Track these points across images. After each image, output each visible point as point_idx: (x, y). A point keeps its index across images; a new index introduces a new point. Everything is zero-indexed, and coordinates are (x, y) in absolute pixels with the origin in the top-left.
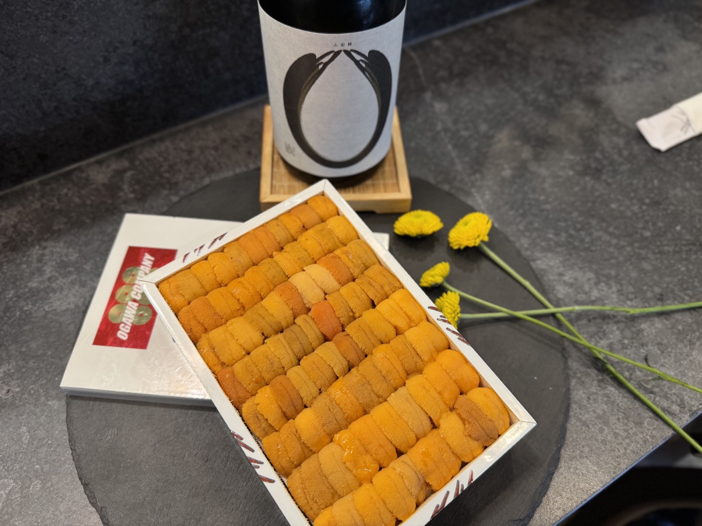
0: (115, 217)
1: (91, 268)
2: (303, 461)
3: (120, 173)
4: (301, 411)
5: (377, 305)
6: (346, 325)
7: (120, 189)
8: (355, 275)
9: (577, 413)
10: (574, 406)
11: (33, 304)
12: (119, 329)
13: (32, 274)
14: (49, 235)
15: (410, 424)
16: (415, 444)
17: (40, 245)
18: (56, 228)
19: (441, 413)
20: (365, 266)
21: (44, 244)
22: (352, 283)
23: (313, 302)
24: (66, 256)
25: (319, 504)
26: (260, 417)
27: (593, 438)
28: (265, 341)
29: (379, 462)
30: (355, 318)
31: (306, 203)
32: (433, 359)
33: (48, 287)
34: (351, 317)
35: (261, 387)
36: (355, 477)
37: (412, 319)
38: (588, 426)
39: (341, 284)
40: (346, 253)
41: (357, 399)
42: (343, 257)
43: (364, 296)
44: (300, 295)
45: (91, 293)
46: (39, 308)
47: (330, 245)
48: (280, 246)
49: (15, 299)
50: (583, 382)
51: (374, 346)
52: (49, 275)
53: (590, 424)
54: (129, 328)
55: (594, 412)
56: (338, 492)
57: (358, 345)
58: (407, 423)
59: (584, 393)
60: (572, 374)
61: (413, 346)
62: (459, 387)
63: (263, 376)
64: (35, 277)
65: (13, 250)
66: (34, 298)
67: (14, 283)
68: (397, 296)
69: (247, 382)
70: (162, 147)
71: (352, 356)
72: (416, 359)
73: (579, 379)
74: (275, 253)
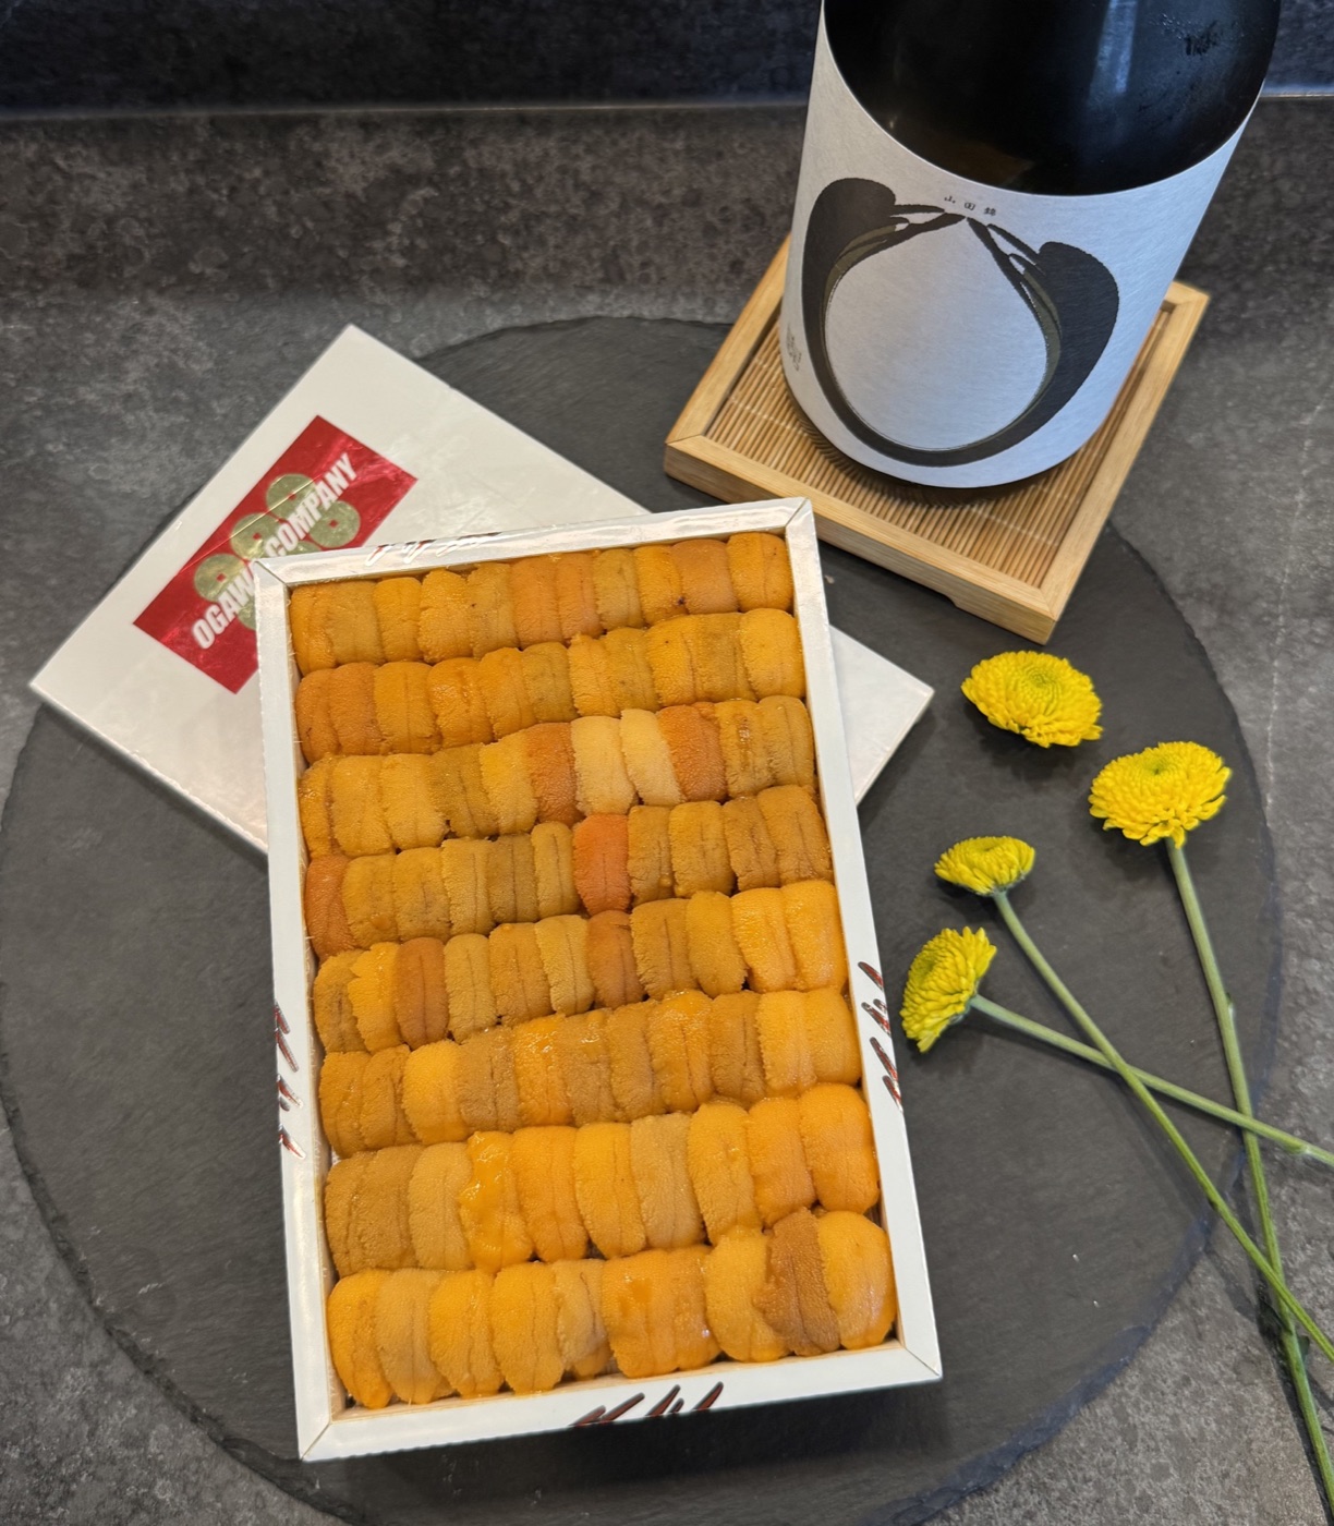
0: (335, 304)
1: (225, 416)
2: (387, 1146)
3: (402, 180)
4: (436, 1041)
5: (745, 890)
6: (641, 899)
7: (381, 227)
8: (733, 789)
9: (1127, 1396)
10: (1133, 1377)
11: (68, 445)
12: (201, 616)
13: (99, 366)
14: (173, 280)
15: (644, 1205)
16: (634, 1254)
17: (143, 300)
18: (195, 268)
19: (735, 1222)
20: (774, 777)
21: (154, 300)
22: (711, 807)
23: (597, 807)
24: (187, 356)
25: (367, 1252)
26: (345, 1006)
27: (1123, 1478)
28: (444, 844)
29: (534, 1243)
30: (672, 894)
31: (725, 539)
32: (794, 1092)
33: (117, 417)
34: (665, 888)
35: (383, 940)
36: (468, 1245)
37: (804, 971)
38: (1132, 1445)
39: (686, 795)
40: (743, 725)
41: (566, 1085)
42: (730, 730)
43: (718, 854)
44: (574, 776)
45: (197, 480)
46: (77, 460)
47: (718, 683)
48: (600, 625)
49: (38, 413)
50: (1200, 1336)
51: (675, 987)
52: (131, 388)
53: (1143, 1440)
54: (225, 624)
55: (1175, 1420)
56: (417, 1254)
57: (636, 965)
58: (640, 1202)
59: (1182, 1362)
60: (1187, 1302)
61: (760, 1038)
62: (815, 1188)
63: (397, 919)
64: (102, 377)
65: (85, 283)
66: (76, 431)
67: (52, 369)
68: (802, 895)
69: (359, 912)
70: (533, 147)
71: (611, 985)
72: (751, 1070)
73: (1197, 1321)
74: (577, 639)
